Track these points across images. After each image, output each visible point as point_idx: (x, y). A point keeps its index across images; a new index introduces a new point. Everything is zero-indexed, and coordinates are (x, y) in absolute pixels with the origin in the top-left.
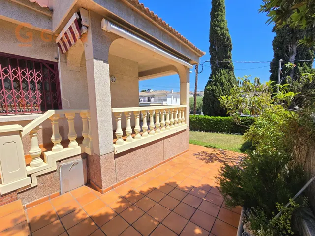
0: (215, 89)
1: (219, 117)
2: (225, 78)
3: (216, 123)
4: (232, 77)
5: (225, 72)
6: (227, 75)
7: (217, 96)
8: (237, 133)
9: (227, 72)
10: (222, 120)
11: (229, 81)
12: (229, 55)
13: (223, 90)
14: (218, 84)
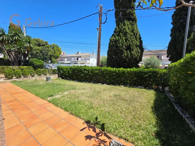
0: (119, 40)
1: (122, 69)
2: (129, 28)
3: (119, 75)
4: (135, 28)
5: (129, 23)
6: (130, 26)
7: (120, 47)
8: (139, 87)
9: (130, 23)
10: (124, 72)
11: (133, 31)
12: (133, 6)
13: (126, 40)
14: (121, 34)
